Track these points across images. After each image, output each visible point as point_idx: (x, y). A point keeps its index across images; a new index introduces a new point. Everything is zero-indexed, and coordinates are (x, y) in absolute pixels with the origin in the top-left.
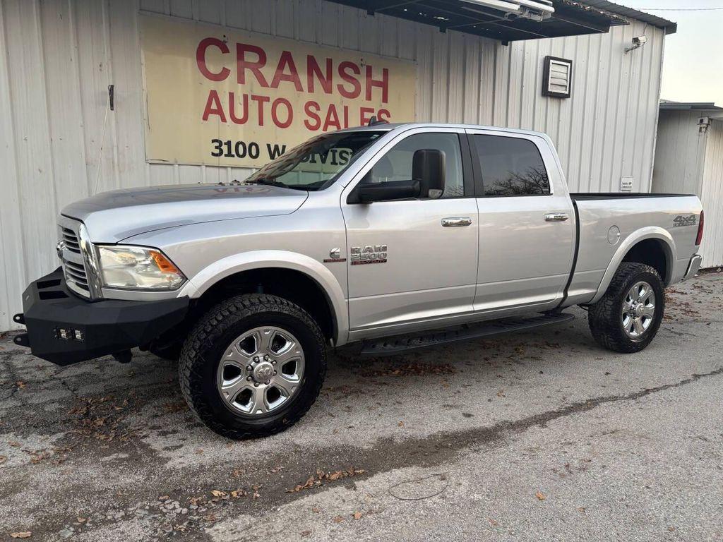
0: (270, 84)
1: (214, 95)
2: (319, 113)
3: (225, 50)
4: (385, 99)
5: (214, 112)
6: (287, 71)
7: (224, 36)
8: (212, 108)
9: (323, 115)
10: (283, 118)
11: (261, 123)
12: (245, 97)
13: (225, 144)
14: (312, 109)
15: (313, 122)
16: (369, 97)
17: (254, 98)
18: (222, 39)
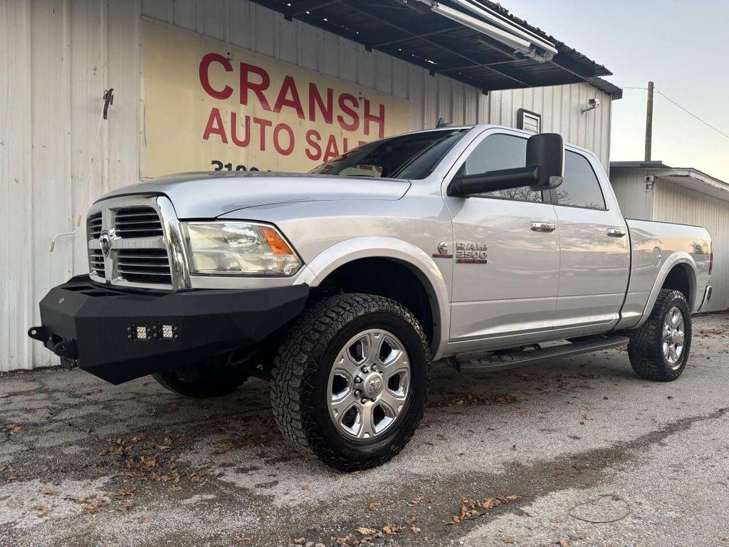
0: (272, 108)
1: (215, 113)
2: (319, 143)
3: (229, 68)
4: (381, 135)
5: (215, 131)
6: (289, 97)
7: (229, 54)
8: (213, 127)
9: (323, 144)
10: (284, 145)
11: (263, 148)
12: (248, 119)
13: (226, 166)
14: (313, 138)
15: (314, 152)
16: (367, 132)
17: (256, 120)
18: (226, 56)
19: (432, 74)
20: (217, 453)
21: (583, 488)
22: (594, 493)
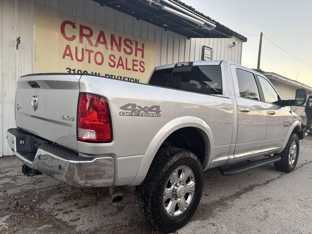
0: (94, 45)
1: (68, 47)
2: (115, 60)
3: (74, 27)
4: (143, 57)
5: (68, 55)
6: (102, 40)
7: (74, 21)
8: (67, 53)
9: (117, 61)
10: (99, 61)
11: (89, 62)
12: (83, 49)
13: (73, 70)
14: (112, 58)
15: (112, 64)
16: (136, 55)
17: (87, 50)
18: (73, 22)
19: (166, 30)
20: (57, 204)
21: (203, 220)
22: (206, 222)
